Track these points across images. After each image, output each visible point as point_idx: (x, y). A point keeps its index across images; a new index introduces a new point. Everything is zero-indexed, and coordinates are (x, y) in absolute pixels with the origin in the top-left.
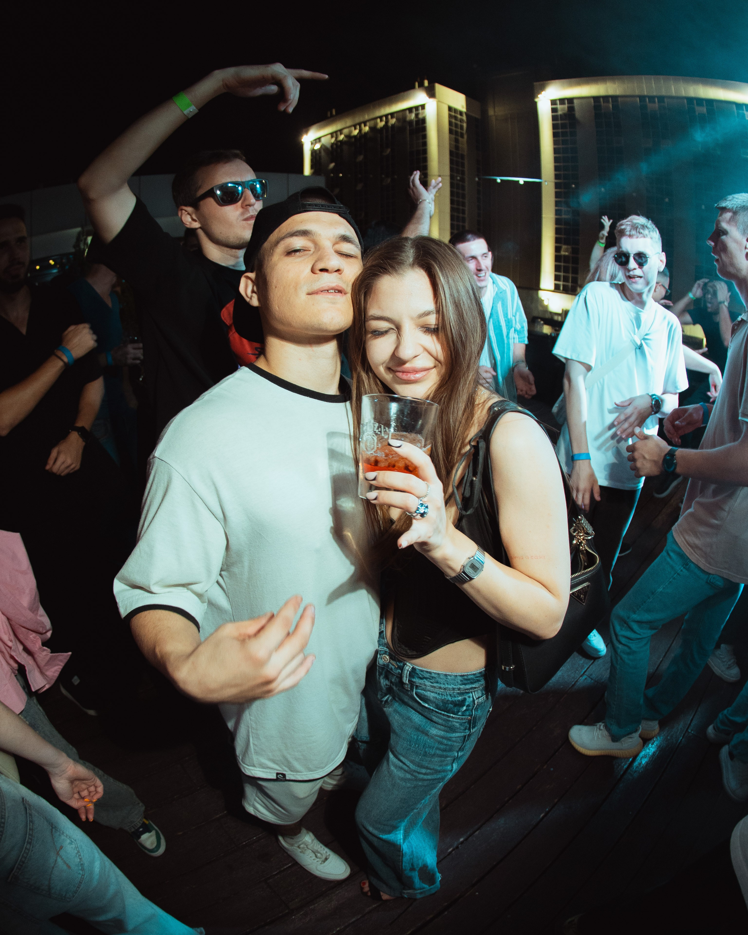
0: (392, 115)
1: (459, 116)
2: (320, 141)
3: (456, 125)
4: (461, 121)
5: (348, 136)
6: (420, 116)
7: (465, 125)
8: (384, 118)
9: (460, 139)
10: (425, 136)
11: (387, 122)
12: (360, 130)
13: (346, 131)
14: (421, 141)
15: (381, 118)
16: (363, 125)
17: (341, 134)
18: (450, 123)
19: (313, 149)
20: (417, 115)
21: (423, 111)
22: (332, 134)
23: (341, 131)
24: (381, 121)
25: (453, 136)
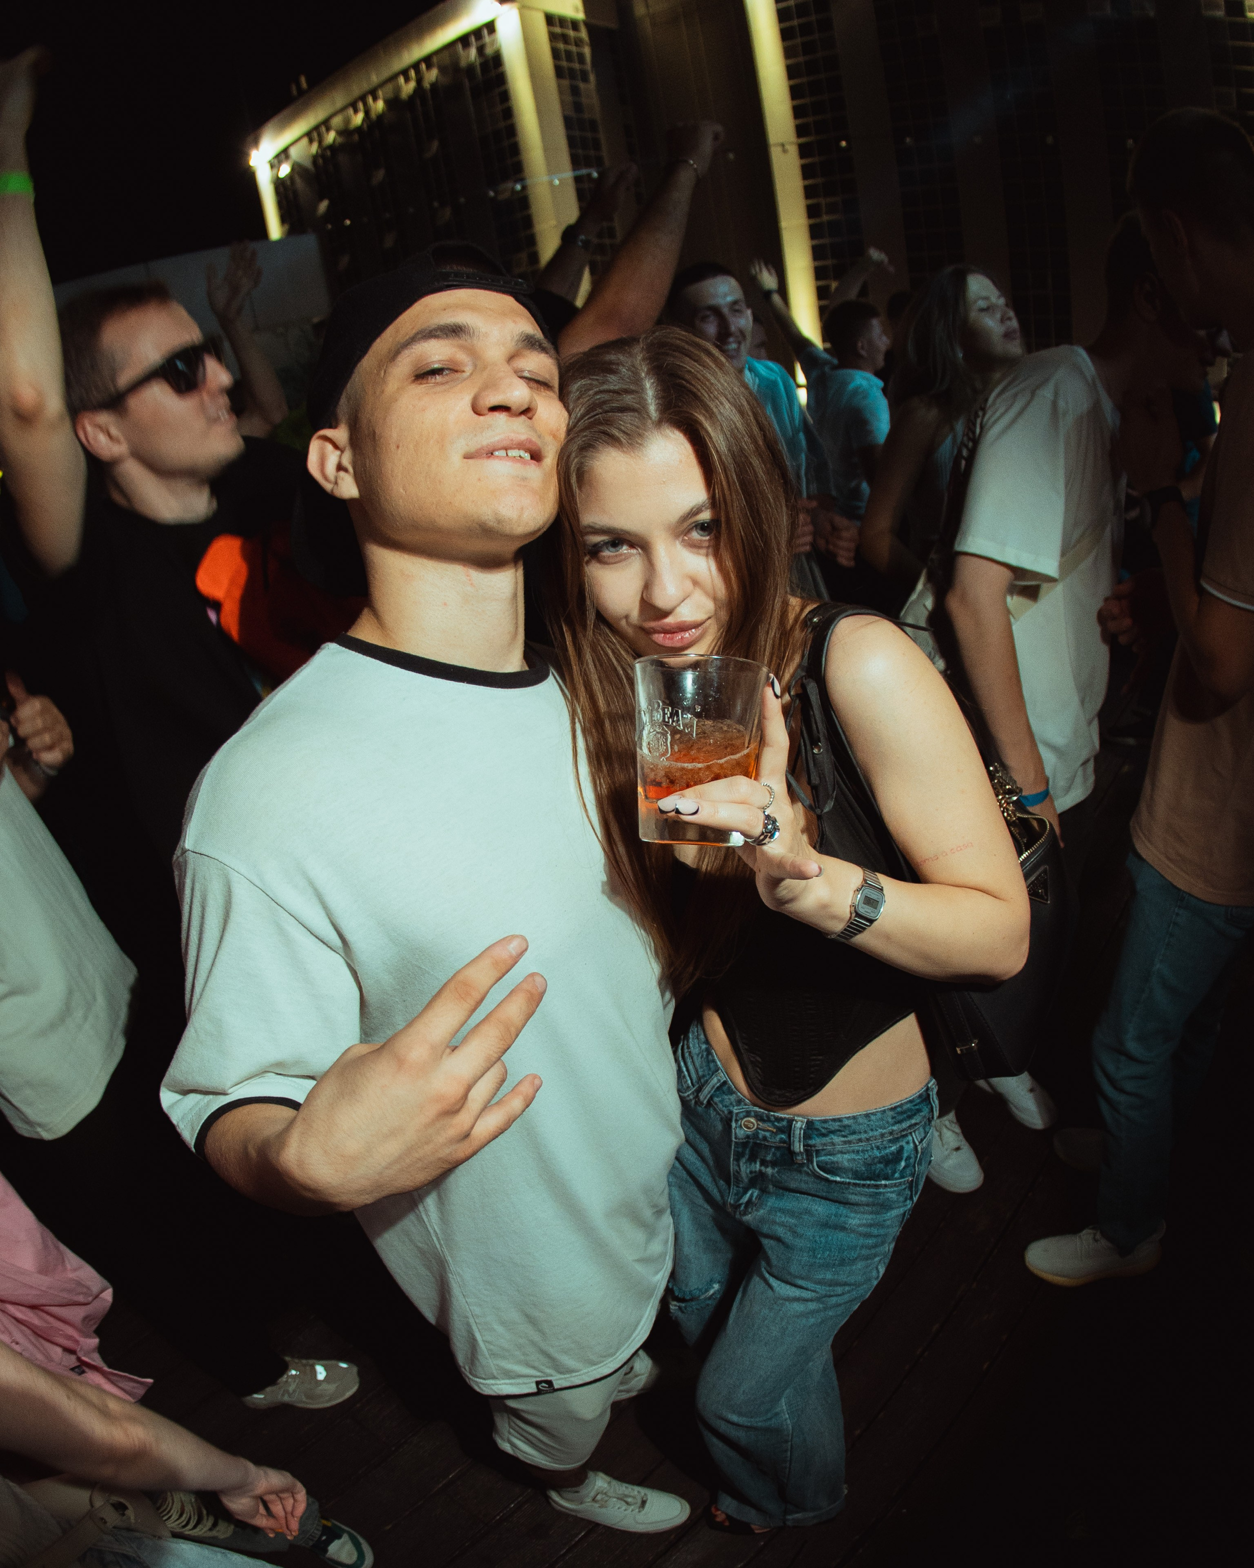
0: (428, 60)
1: (571, 33)
2: (287, 157)
3: (569, 54)
4: (578, 42)
5: (345, 132)
6: (489, 51)
7: (587, 51)
8: (412, 73)
9: (582, 85)
10: (505, 96)
11: (419, 81)
12: (367, 112)
13: (337, 121)
14: (499, 108)
15: (405, 73)
16: (370, 99)
17: (328, 129)
18: (555, 54)
19: (278, 178)
20: (481, 50)
21: (492, 37)
22: (309, 135)
23: (326, 123)
24: (407, 80)
25: (566, 82)
